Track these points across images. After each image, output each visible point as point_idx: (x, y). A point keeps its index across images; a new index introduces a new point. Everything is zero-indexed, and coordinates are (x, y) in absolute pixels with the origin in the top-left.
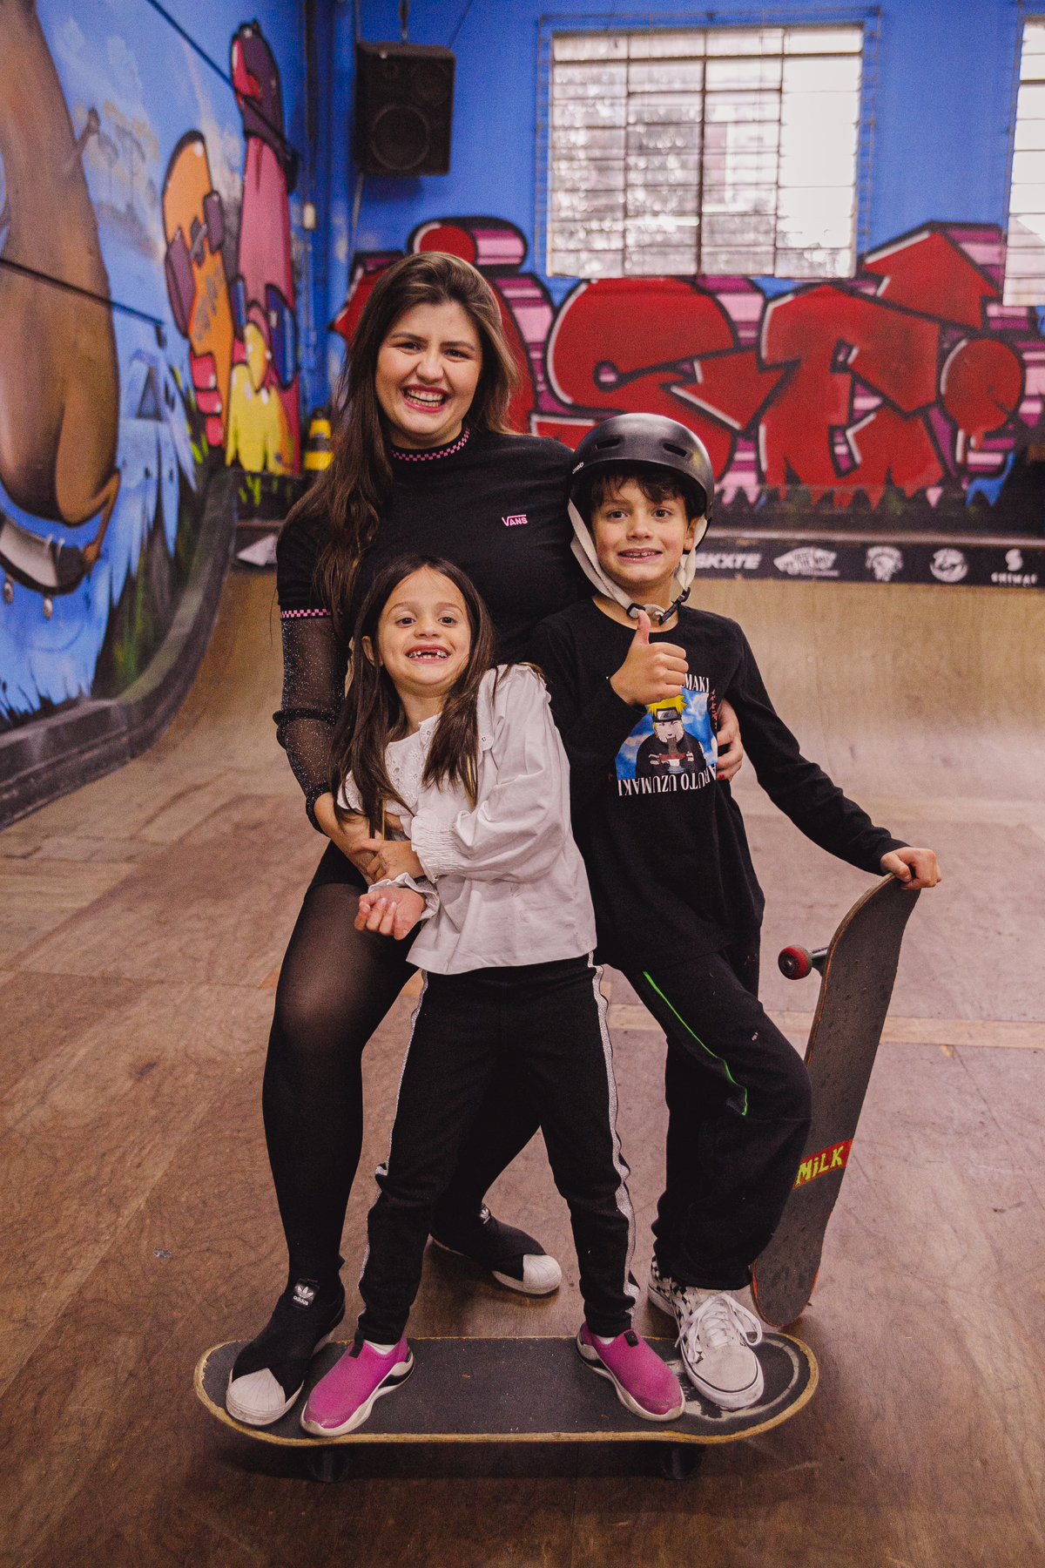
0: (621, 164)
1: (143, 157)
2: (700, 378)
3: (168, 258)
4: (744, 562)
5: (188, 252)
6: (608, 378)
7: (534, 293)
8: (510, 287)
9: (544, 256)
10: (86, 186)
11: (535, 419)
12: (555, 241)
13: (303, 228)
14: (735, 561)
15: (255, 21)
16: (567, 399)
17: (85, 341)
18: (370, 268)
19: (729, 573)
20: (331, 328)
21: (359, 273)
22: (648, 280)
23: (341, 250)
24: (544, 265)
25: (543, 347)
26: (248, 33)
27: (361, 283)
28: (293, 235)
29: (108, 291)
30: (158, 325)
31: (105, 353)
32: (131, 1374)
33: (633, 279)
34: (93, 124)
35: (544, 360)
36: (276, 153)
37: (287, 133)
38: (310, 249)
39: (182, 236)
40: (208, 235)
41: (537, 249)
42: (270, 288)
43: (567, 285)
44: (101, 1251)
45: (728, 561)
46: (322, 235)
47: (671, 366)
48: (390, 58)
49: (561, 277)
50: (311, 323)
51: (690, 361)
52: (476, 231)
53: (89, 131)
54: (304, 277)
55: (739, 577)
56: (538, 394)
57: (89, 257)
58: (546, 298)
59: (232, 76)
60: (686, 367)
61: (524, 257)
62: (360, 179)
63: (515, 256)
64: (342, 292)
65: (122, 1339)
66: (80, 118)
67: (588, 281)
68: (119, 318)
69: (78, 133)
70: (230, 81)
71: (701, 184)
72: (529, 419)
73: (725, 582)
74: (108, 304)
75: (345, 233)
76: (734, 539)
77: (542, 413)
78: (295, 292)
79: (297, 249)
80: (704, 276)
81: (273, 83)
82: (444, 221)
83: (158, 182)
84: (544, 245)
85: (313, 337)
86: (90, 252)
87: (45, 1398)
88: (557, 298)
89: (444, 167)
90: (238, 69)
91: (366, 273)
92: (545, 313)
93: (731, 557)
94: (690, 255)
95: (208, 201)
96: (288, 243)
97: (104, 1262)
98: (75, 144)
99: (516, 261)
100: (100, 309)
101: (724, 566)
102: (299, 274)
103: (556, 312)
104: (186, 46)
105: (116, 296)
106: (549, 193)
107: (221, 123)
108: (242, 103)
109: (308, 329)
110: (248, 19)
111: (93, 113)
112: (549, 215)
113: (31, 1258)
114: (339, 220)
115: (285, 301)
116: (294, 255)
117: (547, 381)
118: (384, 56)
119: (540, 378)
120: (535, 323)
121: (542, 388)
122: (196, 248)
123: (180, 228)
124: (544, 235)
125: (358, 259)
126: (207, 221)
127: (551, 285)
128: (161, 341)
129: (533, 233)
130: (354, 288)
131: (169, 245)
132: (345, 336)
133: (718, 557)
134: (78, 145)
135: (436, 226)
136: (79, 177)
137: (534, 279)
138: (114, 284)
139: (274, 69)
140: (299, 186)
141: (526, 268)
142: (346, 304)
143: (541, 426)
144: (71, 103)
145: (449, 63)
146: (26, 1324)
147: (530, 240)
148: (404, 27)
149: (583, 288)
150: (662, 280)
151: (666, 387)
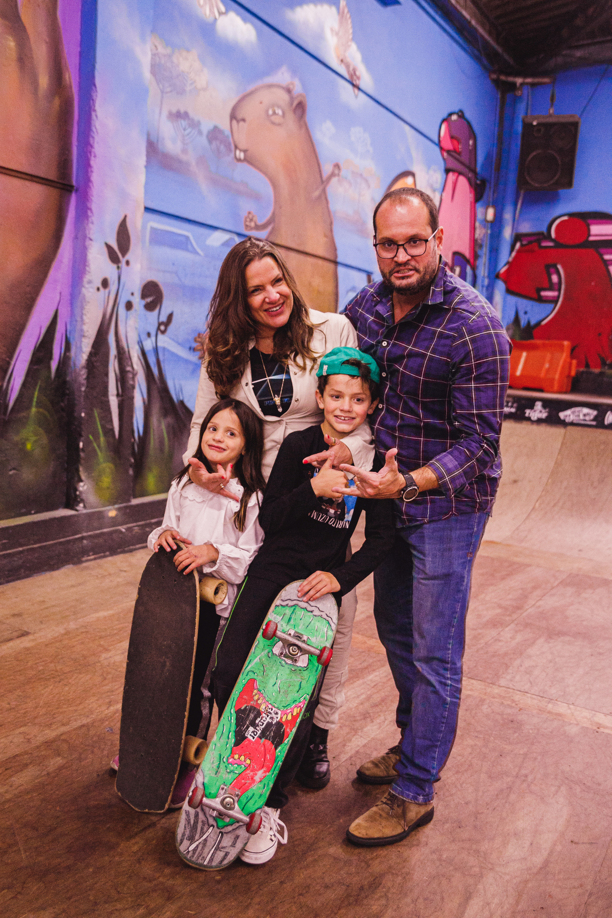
1: (369, 186)
8: (608, 253)
13: (485, 220)
15: (461, 111)
17: (317, 282)
18: (524, 243)
20: (497, 276)
21: (518, 245)
23: (507, 233)
26: (454, 117)
27: (519, 252)
28: (477, 224)
29: (336, 256)
30: (369, 274)
31: (330, 288)
32: (48, 774)
36: (469, 180)
37: (478, 169)
38: (489, 232)
42: (456, 254)
44: (85, 721)
46: (496, 225)
48: (538, 124)
50: (486, 274)
52: (589, 221)
53: (333, 175)
54: (484, 249)
57: (325, 239)
59: (439, 141)
62: (522, 192)
64: (505, 257)
65: (59, 759)
66: (327, 169)
68: (341, 270)
69: (325, 176)
70: (439, 144)
74: (336, 263)
75: (510, 223)
78: (476, 256)
79: (479, 233)
81: (471, 142)
82: (571, 215)
85: (486, 282)
86: (326, 236)
87: (7, 772)
89: (569, 184)
90: (444, 137)
91: (522, 245)
96: (473, 229)
97: (83, 726)
98: (322, 182)
100: (331, 266)
102: (481, 246)
104: (407, 128)
105: (339, 259)
107: (429, 165)
108: (445, 154)
109: (484, 277)
110: (456, 109)
111: (337, 166)
113: (55, 716)
114: (508, 216)
115: (468, 261)
116: (477, 236)
118: (535, 123)
125: (517, 237)
130: (514, 254)
132: (505, 282)
135: (566, 218)
136: (323, 198)
138: (339, 253)
139: (473, 135)
140: (485, 197)
142: (508, 263)
145: (575, 125)
146: (29, 741)
148: (552, 105)
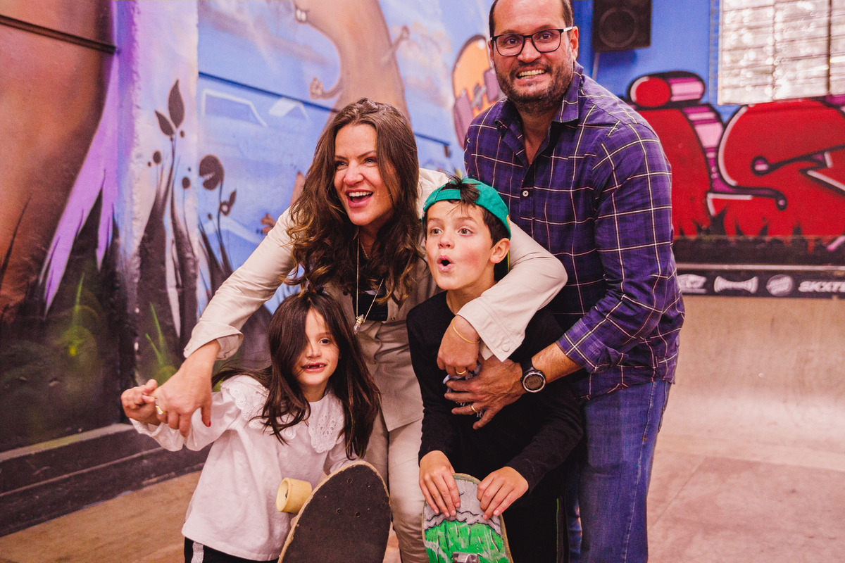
0: (771, 29)
1: (440, 51)
2: (829, 163)
3: (455, 108)
4: (839, 288)
5: (470, 102)
6: (761, 167)
7: (710, 115)
8: (692, 113)
9: (716, 91)
10: (397, 68)
11: (711, 196)
12: (724, 80)
14: (832, 286)
16: (732, 182)
19: (828, 295)
22: (790, 102)
24: (716, 98)
25: (716, 149)
30: (446, 145)
33: (779, 102)
34: (405, 35)
35: (716, 159)
39: (467, 95)
40: (487, 93)
41: (711, 87)
43: (733, 109)
45: (827, 287)
47: (808, 157)
49: (728, 104)
51: (822, 153)
52: (670, 81)
53: (401, 38)
55: (835, 298)
56: (712, 180)
58: (718, 118)
60: (819, 157)
61: (703, 94)
62: (597, 56)
63: (696, 93)
66: (395, 32)
67: (747, 105)
69: (393, 39)
71: (829, 35)
72: (706, 197)
73: (824, 302)
76: (832, 272)
77: (715, 192)
80: (831, 96)
82: (651, 76)
83: (451, 63)
84: (716, 85)
88: (725, 118)
89: (647, 43)
92: (717, 128)
93: (829, 284)
94: (823, 82)
95: (488, 74)
98: (391, 46)
99: (697, 97)
101: (823, 290)
103: (725, 126)
106: (720, 53)
111: (405, 29)
112: (720, 66)
117: (718, 171)
119: (713, 169)
120: (710, 135)
121: (715, 176)
122: (478, 100)
123: (466, 90)
124: (716, 78)
126: (486, 83)
127: (721, 110)
128: (448, 154)
129: (708, 77)
131: (457, 99)
133: (819, 283)
134: (393, 46)
135: (645, 79)
137: (710, 107)
141: (704, 100)
143: (715, 201)
144: (389, 25)
147: (705, 82)
149: (743, 110)
150: (800, 101)
151: (805, 171)
